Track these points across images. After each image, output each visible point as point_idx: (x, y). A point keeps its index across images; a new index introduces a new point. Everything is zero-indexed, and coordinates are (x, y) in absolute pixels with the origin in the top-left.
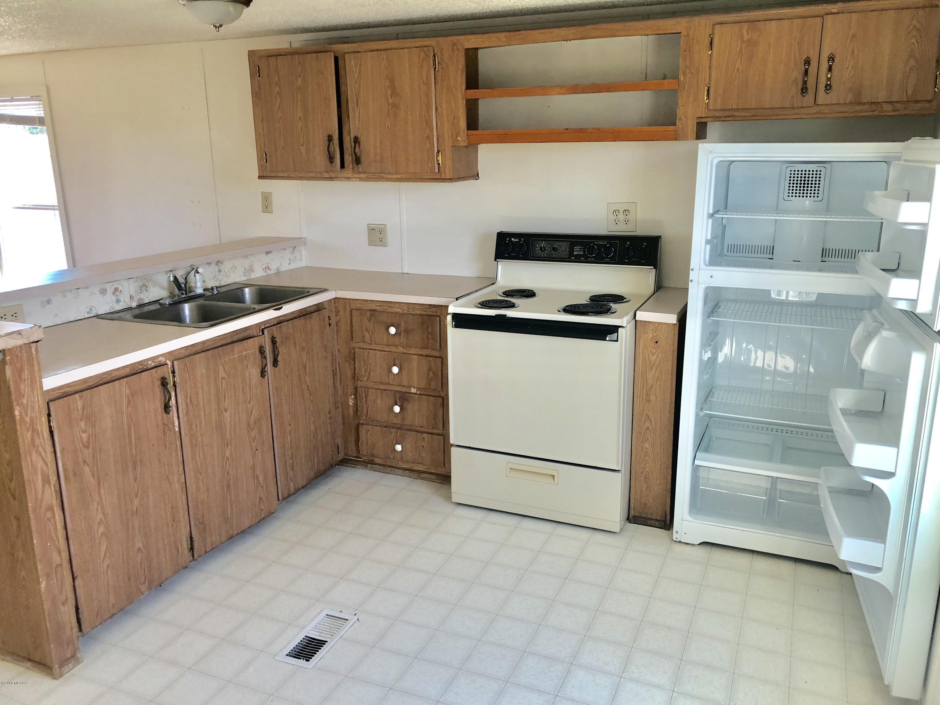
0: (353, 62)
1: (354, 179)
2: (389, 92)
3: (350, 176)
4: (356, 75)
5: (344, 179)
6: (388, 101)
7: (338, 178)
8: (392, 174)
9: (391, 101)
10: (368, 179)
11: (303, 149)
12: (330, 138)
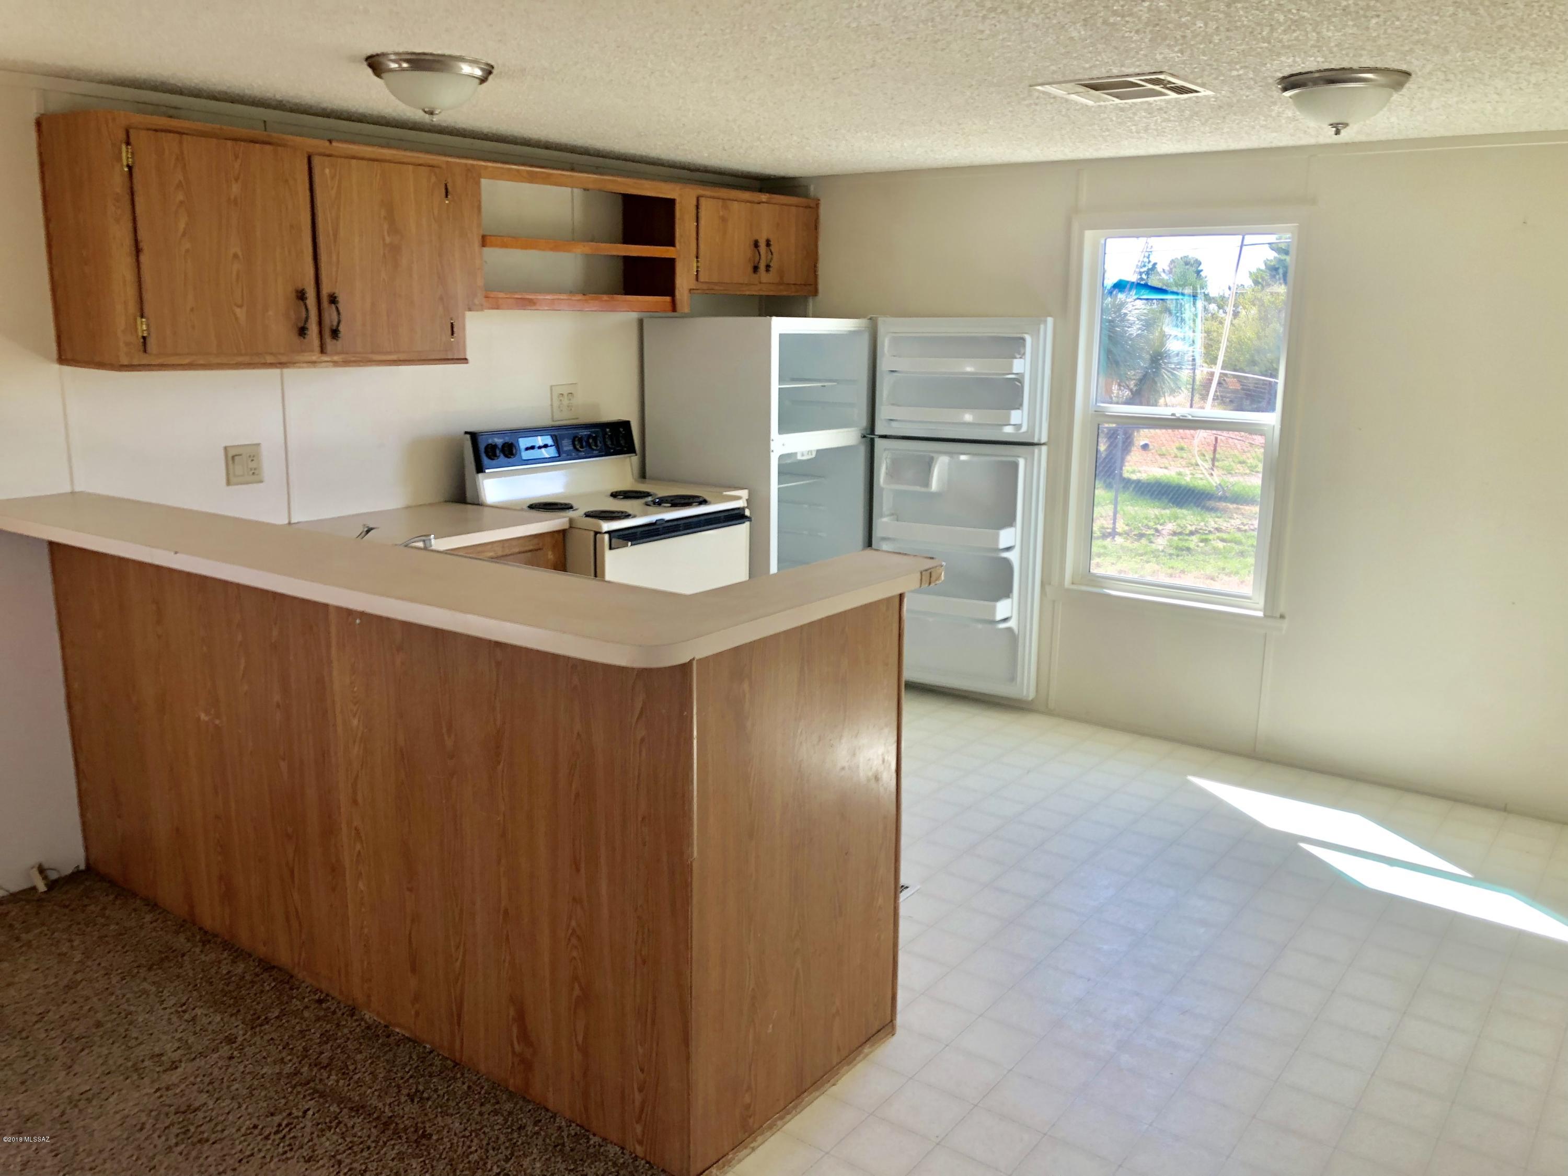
0: (327, 171)
1: (323, 364)
2: (386, 227)
3: (314, 358)
4: (333, 193)
5: (305, 365)
6: (384, 240)
7: (295, 363)
8: (390, 353)
9: (388, 240)
10: (346, 363)
11: (241, 313)
12: (301, 296)
